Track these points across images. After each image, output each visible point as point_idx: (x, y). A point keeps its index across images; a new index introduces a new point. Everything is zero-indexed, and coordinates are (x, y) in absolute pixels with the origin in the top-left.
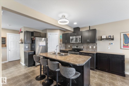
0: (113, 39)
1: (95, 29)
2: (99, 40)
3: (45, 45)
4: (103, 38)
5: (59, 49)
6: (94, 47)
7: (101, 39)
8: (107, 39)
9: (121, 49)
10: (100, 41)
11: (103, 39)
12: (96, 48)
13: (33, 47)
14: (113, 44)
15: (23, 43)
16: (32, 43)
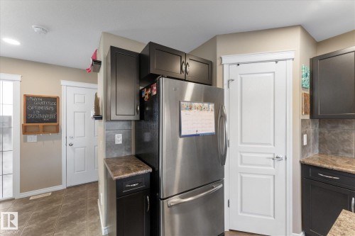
3: (212, 130)
5: (298, 158)
13: (147, 137)
15: (101, 118)
16: (142, 117)
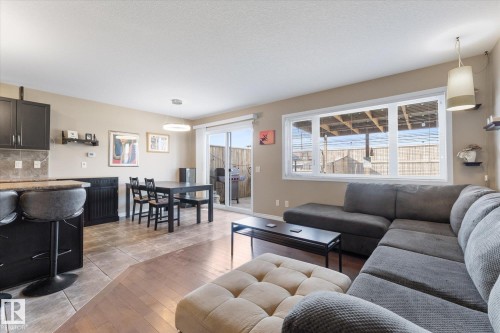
0: (95, 144)
1: (48, 106)
2: (56, 141)
4: (70, 136)
6: (37, 164)
7: (65, 140)
8: (80, 141)
9: (109, 165)
10: (61, 147)
11: (72, 140)
12: (45, 166)
14: (94, 156)
